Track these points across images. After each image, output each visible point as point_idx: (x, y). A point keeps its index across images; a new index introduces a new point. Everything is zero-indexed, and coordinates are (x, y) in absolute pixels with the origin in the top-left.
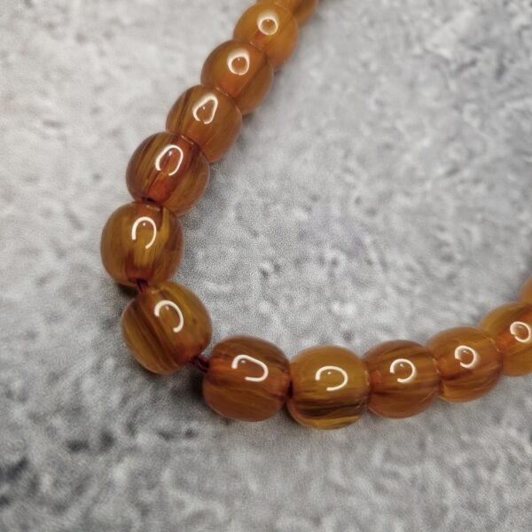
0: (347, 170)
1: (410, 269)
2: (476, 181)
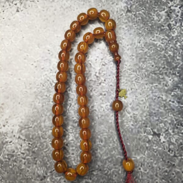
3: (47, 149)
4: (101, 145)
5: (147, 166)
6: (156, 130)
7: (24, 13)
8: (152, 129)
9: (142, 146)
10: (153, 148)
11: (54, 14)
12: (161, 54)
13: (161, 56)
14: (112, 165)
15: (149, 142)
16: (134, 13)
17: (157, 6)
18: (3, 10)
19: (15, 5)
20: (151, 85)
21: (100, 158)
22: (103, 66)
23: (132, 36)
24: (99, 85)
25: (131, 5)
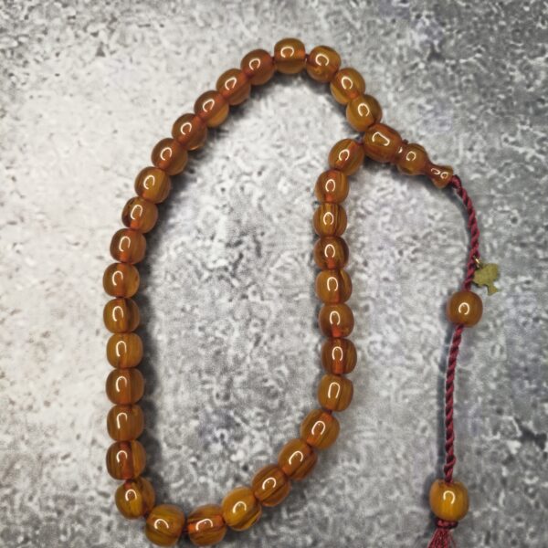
0: (205, 383)
1: (259, 414)
2: (273, 337)
3: (182, 482)
4: (354, 469)
5: (505, 541)
6: (530, 425)
7: (120, 61)
8: (518, 421)
9: (488, 475)
10: (523, 483)
11: (210, 62)
12: (537, 185)
13: (538, 189)
14: (392, 537)
15: (512, 464)
16: (453, 62)
17: (520, 42)
18: (57, 50)
19: (92, 38)
20: (511, 281)
21: (353, 515)
23: (446, 128)
25: (441, 38)
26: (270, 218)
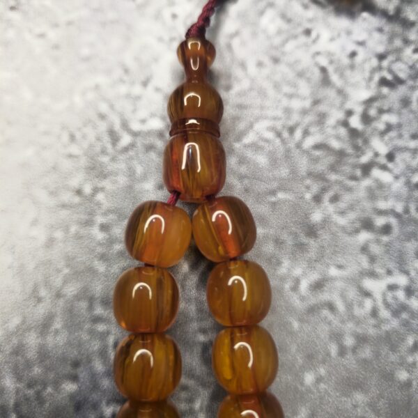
22: (385, 90)
24: (358, 173)
26: (243, 65)
